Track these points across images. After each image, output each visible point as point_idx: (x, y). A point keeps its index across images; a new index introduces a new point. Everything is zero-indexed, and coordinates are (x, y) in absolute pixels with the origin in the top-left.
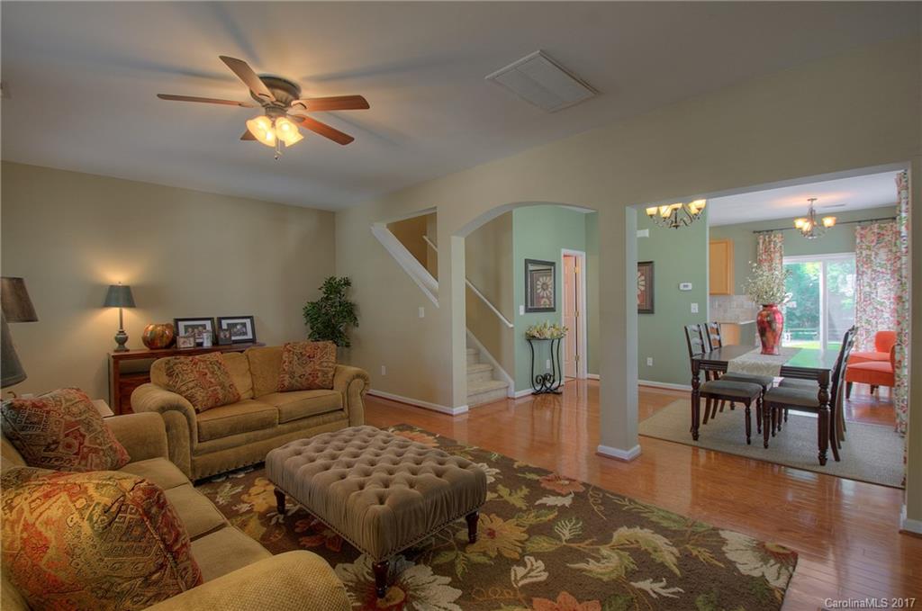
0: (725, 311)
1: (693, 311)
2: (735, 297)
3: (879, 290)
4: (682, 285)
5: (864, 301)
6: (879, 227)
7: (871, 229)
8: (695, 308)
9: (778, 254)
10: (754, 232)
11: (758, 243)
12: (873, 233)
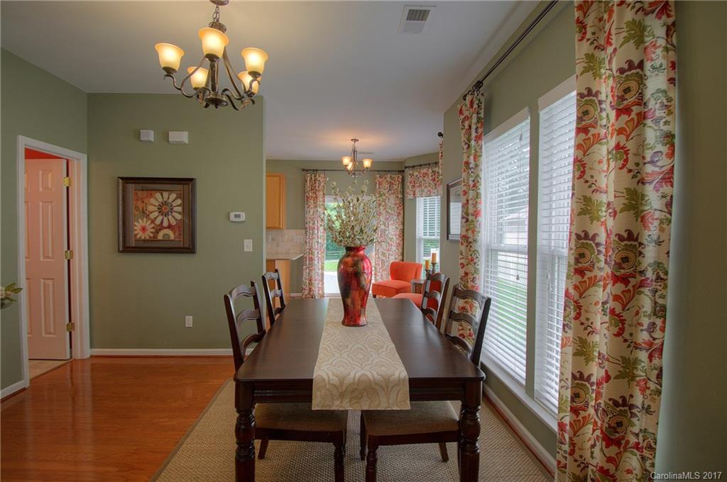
0: (278, 245)
1: (246, 250)
2: (286, 232)
3: (390, 227)
4: (232, 215)
5: (381, 237)
6: (391, 177)
7: (385, 178)
8: (248, 245)
9: (321, 193)
10: (303, 170)
11: (306, 181)
12: (387, 181)
